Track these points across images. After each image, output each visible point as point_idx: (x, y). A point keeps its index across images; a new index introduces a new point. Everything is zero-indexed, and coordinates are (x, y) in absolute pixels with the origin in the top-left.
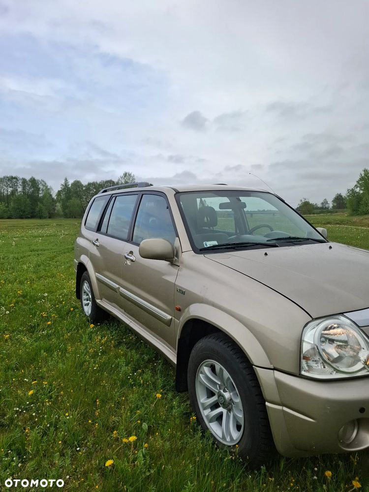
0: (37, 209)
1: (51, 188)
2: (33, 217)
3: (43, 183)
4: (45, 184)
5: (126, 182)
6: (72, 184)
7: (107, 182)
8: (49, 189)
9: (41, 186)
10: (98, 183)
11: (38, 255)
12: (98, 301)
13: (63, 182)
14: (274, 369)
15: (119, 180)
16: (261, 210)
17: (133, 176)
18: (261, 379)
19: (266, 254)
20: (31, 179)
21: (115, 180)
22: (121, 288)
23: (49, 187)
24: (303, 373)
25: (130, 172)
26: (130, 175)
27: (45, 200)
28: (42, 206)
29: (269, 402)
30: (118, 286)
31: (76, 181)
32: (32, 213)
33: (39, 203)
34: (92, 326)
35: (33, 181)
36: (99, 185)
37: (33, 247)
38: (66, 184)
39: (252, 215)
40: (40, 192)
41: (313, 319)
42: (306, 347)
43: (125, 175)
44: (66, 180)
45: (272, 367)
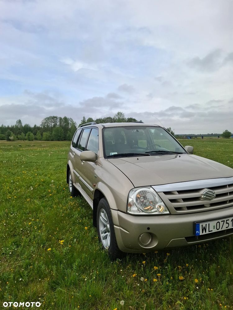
0: (68, 135)
1: (75, 123)
2: (65, 140)
3: (71, 120)
4: (72, 120)
5: (119, 118)
6: (87, 120)
7: (108, 118)
8: (74, 123)
9: (70, 122)
10: (102, 119)
11: (60, 161)
12: (74, 184)
13: (82, 119)
14: (118, 210)
15: (115, 117)
16: (210, 134)
17: (124, 114)
18: (113, 215)
19: (138, 159)
20: (64, 117)
21: (112, 117)
22: (80, 177)
23: (74, 122)
24: (128, 212)
25: (121, 112)
26: (121, 114)
27: (72, 129)
28: (70, 133)
29: (115, 225)
30: (79, 176)
31: (89, 118)
32: (64, 137)
33: (68, 132)
34: (71, 197)
35: (65, 119)
36: (103, 120)
37: (60, 157)
38: (84, 121)
39: (203, 137)
40: (69, 125)
41: (135, 188)
42: (130, 200)
43: (119, 113)
44: (84, 118)
45: (117, 209)
